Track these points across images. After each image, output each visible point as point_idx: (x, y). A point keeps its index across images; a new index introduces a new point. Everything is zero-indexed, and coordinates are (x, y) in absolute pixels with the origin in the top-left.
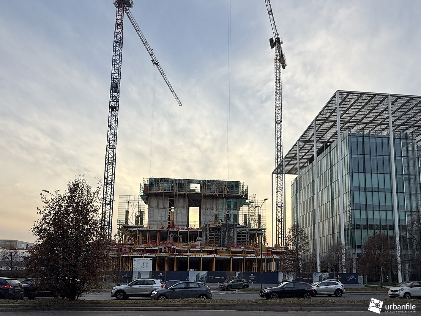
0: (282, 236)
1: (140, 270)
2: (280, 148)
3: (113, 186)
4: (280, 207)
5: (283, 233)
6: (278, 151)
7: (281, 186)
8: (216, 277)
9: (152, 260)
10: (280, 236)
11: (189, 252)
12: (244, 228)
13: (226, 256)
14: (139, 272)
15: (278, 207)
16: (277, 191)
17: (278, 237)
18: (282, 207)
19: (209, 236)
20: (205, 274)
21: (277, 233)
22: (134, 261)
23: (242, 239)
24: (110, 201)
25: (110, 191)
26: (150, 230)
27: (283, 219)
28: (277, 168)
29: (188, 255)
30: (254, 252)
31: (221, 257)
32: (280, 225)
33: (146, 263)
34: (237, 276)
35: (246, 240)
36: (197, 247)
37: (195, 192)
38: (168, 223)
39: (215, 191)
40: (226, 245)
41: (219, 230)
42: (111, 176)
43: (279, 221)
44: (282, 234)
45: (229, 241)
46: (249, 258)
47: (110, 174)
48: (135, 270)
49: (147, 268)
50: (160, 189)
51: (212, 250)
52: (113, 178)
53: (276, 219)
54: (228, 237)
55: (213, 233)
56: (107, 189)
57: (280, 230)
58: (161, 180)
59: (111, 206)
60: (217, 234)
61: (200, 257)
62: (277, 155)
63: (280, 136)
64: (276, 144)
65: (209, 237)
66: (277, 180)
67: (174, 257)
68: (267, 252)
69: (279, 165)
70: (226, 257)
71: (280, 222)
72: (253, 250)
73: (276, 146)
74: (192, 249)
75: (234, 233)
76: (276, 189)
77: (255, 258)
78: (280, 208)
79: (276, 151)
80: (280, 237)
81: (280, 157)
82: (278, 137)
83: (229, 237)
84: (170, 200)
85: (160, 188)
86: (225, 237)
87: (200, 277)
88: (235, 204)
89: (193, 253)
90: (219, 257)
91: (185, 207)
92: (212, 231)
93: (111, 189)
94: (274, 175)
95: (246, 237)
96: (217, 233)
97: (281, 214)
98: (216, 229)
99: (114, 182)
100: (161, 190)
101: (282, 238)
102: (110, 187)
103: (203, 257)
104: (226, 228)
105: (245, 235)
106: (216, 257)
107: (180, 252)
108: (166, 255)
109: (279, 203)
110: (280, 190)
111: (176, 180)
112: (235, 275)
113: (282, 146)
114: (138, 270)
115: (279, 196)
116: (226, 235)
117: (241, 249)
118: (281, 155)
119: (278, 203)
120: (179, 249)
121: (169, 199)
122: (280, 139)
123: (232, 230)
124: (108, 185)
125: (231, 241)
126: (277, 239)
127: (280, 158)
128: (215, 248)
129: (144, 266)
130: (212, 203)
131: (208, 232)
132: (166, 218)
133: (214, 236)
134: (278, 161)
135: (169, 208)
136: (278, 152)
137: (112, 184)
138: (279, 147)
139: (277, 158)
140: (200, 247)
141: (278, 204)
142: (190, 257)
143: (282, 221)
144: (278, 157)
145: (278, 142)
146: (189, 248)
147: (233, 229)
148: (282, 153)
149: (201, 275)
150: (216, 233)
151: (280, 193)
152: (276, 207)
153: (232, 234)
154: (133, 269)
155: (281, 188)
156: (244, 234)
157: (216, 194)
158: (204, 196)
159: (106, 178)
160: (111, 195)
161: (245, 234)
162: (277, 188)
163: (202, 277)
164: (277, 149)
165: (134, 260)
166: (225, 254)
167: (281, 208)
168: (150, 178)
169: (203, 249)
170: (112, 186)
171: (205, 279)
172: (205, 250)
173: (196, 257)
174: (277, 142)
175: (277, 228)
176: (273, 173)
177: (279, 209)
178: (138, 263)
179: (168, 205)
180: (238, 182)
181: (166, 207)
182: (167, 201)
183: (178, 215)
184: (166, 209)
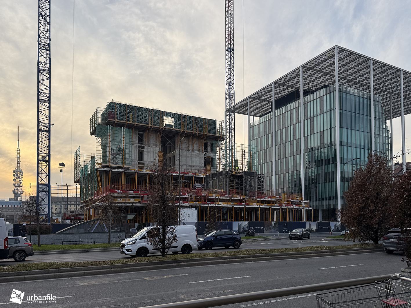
9: (196, 210)
11: (219, 201)
13: (255, 205)
19: (230, 183)
30: (276, 201)
31: (251, 207)
33: (191, 213)
34: (273, 225)
35: (262, 189)
36: (226, 196)
37: (172, 128)
38: (138, 163)
40: (248, 194)
45: (250, 190)
46: (274, 207)
49: (192, 218)
50: (131, 119)
51: (240, 199)
54: (249, 185)
58: (131, 107)
60: (237, 182)
65: (230, 185)
68: (288, 202)
70: (255, 207)
72: (275, 200)
74: (222, 198)
75: (255, 182)
77: (279, 207)
83: (251, 185)
84: (139, 134)
86: (247, 186)
87: (242, 227)
89: (225, 202)
90: (249, 206)
91: (158, 145)
92: (232, 179)
103: (235, 206)
104: (248, 177)
106: (246, 206)
107: (212, 201)
114: (183, 221)
117: (265, 198)
120: (209, 197)
121: (137, 132)
123: (253, 179)
125: (252, 190)
128: (243, 197)
129: (189, 216)
131: (228, 180)
132: (135, 157)
133: (234, 184)
135: (139, 145)
140: (229, 196)
142: (223, 206)
146: (219, 197)
147: (254, 177)
150: (236, 180)
153: (253, 182)
157: (196, 132)
163: (244, 227)
166: (254, 204)
169: (232, 198)
179: (136, 141)
180: (215, 121)
181: (134, 143)
182: (136, 135)
183: (149, 154)
184: (135, 146)
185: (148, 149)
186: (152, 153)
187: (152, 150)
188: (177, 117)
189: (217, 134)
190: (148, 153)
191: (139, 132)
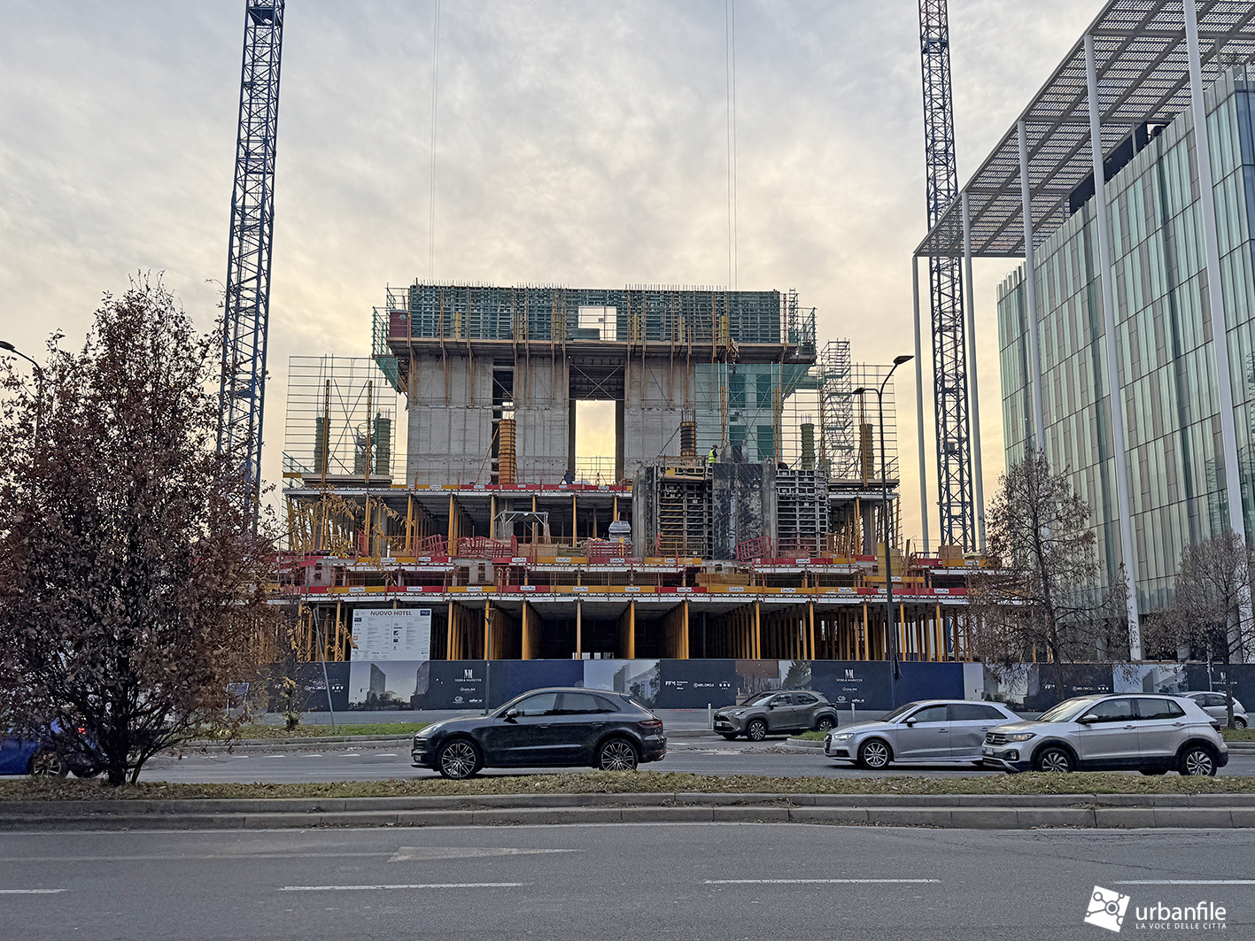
0: (964, 511)
1: (382, 659)
2: (946, 151)
3: (262, 320)
4: (950, 391)
5: (967, 499)
6: (935, 164)
7: (954, 305)
8: (696, 685)
9: (430, 617)
10: (956, 511)
11: (579, 580)
12: (806, 481)
13: (734, 595)
14: (374, 668)
15: (945, 391)
16: (937, 325)
17: (950, 517)
18: (962, 393)
19: (663, 513)
20: (650, 672)
21: (941, 498)
22: (354, 623)
23: (798, 526)
24: (253, 382)
25: (250, 340)
26: (418, 493)
27: (968, 439)
28: (934, 232)
29: (578, 595)
30: (850, 577)
31: (714, 600)
32: (954, 468)
33: (405, 629)
34: (784, 676)
35: (818, 529)
36: (612, 560)
37: (596, 342)
38: (490, 466)
39: (681, 335)
40: (732, 552)
41: (702, 488)
42: (255, 281)
43: (950, 451)
44: (963, 504)
45: (743, 533)
46: (832, 601)
47: (250, 275)
48: (361, 658)
49: (407, 648)
50: (457, 330)
51: (673, 570)
52: (263, 290)
53: (938, 440)
54: (740, 517)
55: (677, 501)
56: (240, 334)
57: (955, 489)
58: (458, 292)
59: (257, 403)
60: (696, 507)
61: (625, 600)
62: (935, 180)
63: (941, 101)
64: (927, 136)
65: (663, 520)
66: (935, 284)
67: (521, 602)
68: (907, 580)
69: (943, 221)
70: (736, 600)
71: (953, 452)
72: (846, 571)
73: (929, 142)
74: (593, 570)
75: (766, 501)
76: (933, 319)
77: (857, 601)
78: (952, 399)
79: (928, 165)
80: (956, 518)
81: (944, 186)
82: (935, 105)
83: (746, 517)
84: (496, 374)
85: (457, 324)
86: (728, 519)
87: (629, 682)
88: (763, 382)
89: (599, 584)
90: (707, 600)
91: (559, 400)
92: (672, 496)
93: (256, 331)
94: (924, 262)
95: (814, 516)
96: (695, 502)
97: (959, 421)
98: (690, 488)
99: (267, 307)
100: (458, 335)
101: (964, 521)
102: (253, 325)
103: (640, 600)
104: (732, 484)
105: (810, 510)
106: (694, 600)
107: (542, 581)
108: (488, 596)
109: (946, 378)
110: (952, 324)
111: (521, 293)
112: (777, 674)
113: (953, 142)
114: (371, 658)
115: (948, 346)
116: (733, 510)
117: (796, 566)
118: (952, 179)
119: (943, 377)
120: (539, 569)
121: (491, 368)
122: (941, 116)
123: (755, 490)
124: (241, 319)
125: (753, 536)
126: (946, 523)
127: (946, 193)
128: (689, 565)
129: (396, 641)
130: (670, 385)
131: (656, 500)
132: (483, 448)
133: (681, 514)
134: (936, 205)
135: (495, 407)
136: (938, 168)
137: (257, 314)
138: (941, 146)
139: (932, 190)
140: (626, 562)
141: (943, 381)
142: (586, 600)
143: (960, 448)
144: (936, 188)
145: (933, 128)
146: (579, 565)
148: (955, 171)
149: (632, 676)
150: (691, 501)
151: (951, 334)
152: (936, 394)
153: (754, 504)
154: (352, 653)
155: (954, 312)
156: (806, 505)
157: (685, 344)
158: (636, 355)
159: (234, 290)
160: (254, 359)
161: (810, 503)
162: (937, 313)
163: (639, 682)
164: (930, 156)
165: (354, 616)
166: (731, 589)
167: (958, 396)
168: (414, 287)
169: (639, 570)
170: (257, 322)
171: (649, 693)
172: (647, 570)
173: (612, 600)
174: (929, 128)
175: (944, 479)
176: (919, 253)
177: (947, 398)
178: (371, 631)
179: (488, 394)
180: (774, 295)
181: (481, 403)
182: (486, 378)
183: (530, 433)
184: (483, 411)
185: (525, 416)
186: (539, 430)
187: (538, 421)
188: (626, 302)
189: (782, 341)
190: (525, 429)
191: (495, 367)
